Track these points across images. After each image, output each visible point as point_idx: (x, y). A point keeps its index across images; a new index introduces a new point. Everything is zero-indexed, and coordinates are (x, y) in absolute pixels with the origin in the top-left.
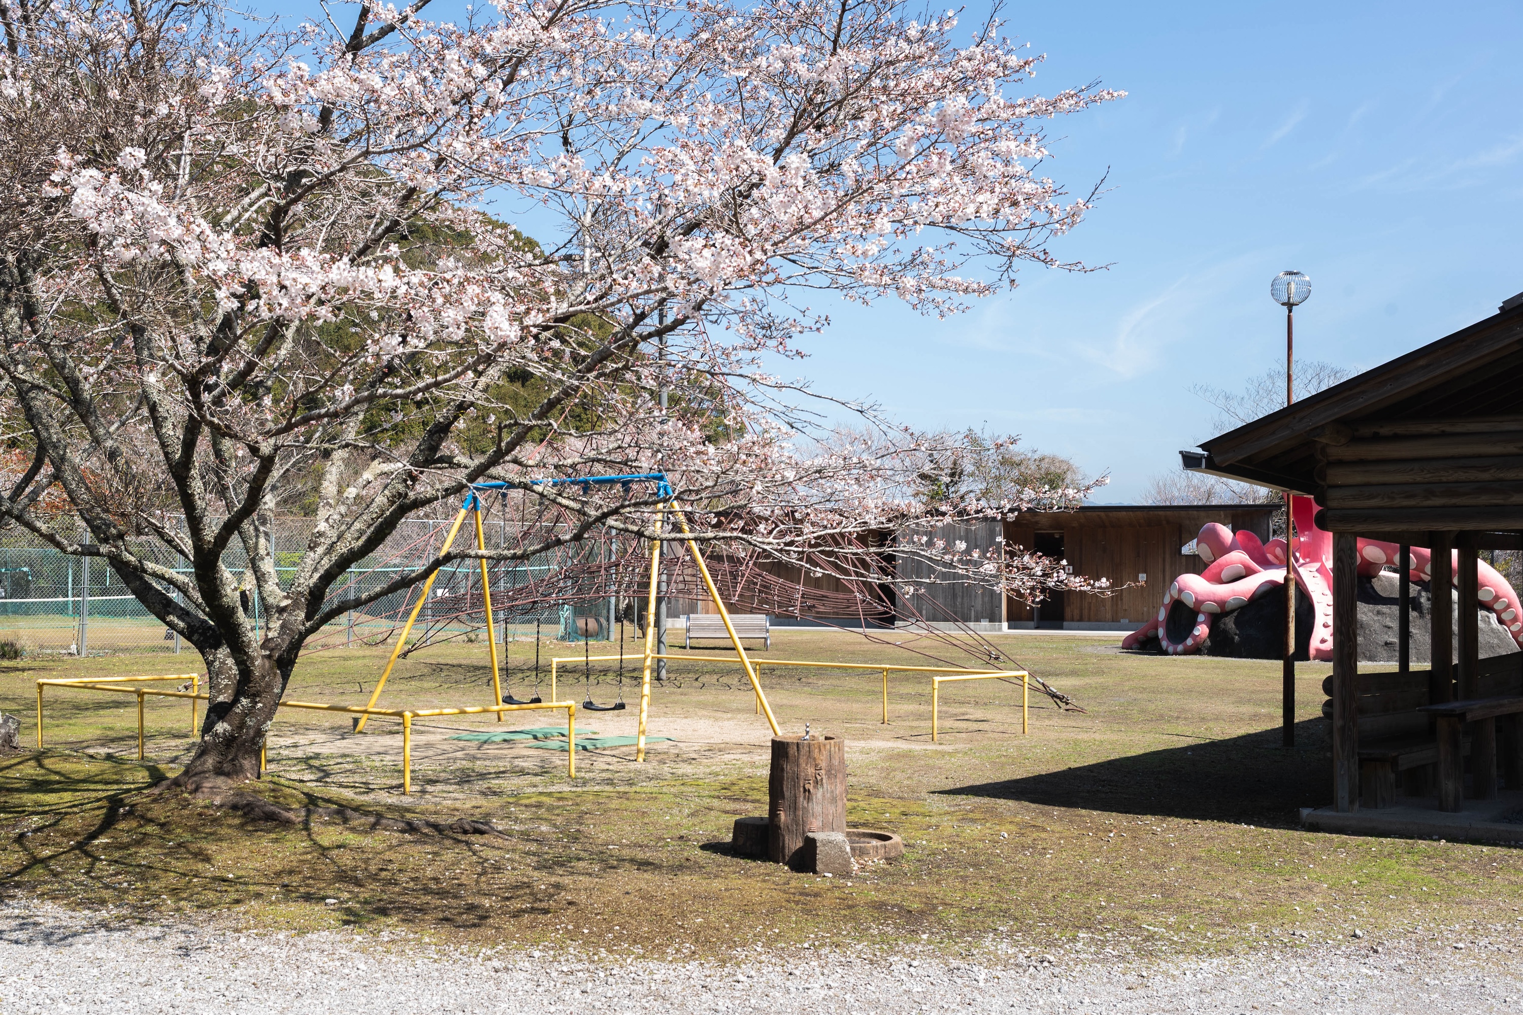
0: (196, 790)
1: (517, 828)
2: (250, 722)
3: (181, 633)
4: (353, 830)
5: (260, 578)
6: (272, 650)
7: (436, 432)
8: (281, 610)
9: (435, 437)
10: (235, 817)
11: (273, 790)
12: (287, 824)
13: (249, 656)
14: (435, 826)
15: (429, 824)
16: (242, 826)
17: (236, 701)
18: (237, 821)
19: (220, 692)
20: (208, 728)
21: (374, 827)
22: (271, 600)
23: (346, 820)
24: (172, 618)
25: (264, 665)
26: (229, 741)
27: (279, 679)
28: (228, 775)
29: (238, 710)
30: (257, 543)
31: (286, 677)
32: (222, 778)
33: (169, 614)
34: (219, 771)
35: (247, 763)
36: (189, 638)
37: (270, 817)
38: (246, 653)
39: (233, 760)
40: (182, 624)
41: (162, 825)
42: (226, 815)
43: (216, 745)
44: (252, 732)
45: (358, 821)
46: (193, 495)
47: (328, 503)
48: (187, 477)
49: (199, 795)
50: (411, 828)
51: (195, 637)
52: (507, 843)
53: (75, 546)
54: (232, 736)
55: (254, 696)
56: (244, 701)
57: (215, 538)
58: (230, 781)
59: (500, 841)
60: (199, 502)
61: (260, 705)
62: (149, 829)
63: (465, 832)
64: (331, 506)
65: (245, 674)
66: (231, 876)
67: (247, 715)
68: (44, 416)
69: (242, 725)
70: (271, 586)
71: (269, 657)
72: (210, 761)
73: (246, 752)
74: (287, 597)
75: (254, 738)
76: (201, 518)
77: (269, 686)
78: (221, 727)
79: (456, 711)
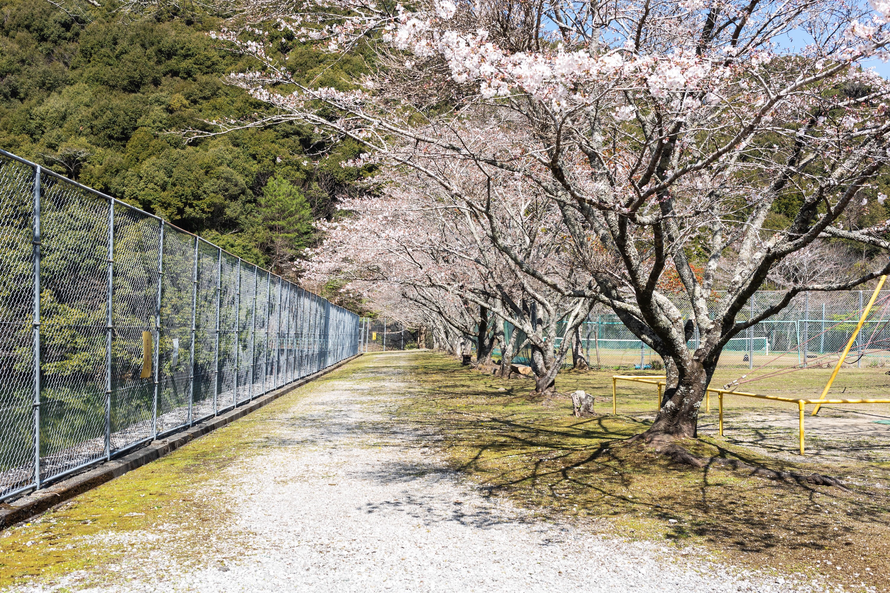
0: (650, 442)
1: (857, 484)
2: (686, 401)
3: (650, 345)
4: (737, 475)
5: (697, 312)
6: (700, 356)
7: (806, 210)
8: (708, 331)
9: (806, 213)
10: (665, 460)
11: (698, 445)
12: (693, 467)
13: (682, 360)
14: (797, 478)
15: (792, 475)
16: (665, 467)
17: (678, 388)
18: (666, 463)
19: (671, 382)
20: (663, 405)
21: (753, 474)
22: (702, 325)
23: (735, 467)
24: (644, 336)
25: (693, 366)
26: (674, 413)
27: (704, 375)
28: (671, 433)
29: (678, 393)
30: (694, 290)
31: (710, 374)
32: (667, 435)
33: (643, 334)
34: (667, 432)
35: (685, 427)
36: (655, 349)
37: (686, 462)
38: (680, 358)
39: (676, 425)
40: (650, 340)
41: (621, 461)
42: (661, 458)
43: (666, 415)
44: (687, 408)
45: (744, 468)
46: (630, 257)
47: (743, 263)
48: (625, 245)
49: (651, 445)
50: (779, 477)
51: (658, 348)
52: (844, 494)
53: (570, 291)
54: (676, 409)
55: (688, 385)
56: (682, 388)
57: (647, 284)
58: (672, 437)
59: (839, 491)
60: (634, 261)
61: (692, 391)
62: (613, 463)
63: (817, 483)
64: (745, 265)
65: (682, 371)
66: (630, 497)
67: (684, 397)
68: (572, 219)
69: (681, 403)
70: (703, 316)
71: (697, 361)
72: (662, 424)
73: (684, 420)
74: (712, 323)
75: (689, 411)
76: (636, 271)
77: (697, 379)
78: (670, 404)
79: (840, 401)
